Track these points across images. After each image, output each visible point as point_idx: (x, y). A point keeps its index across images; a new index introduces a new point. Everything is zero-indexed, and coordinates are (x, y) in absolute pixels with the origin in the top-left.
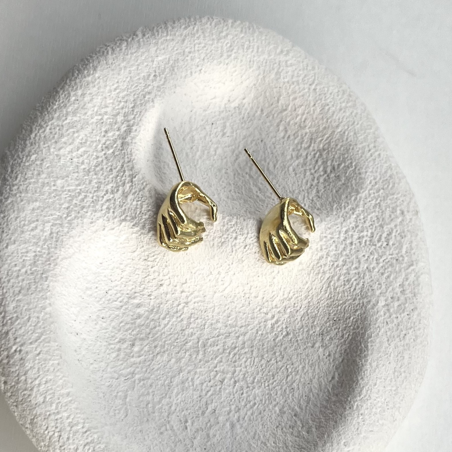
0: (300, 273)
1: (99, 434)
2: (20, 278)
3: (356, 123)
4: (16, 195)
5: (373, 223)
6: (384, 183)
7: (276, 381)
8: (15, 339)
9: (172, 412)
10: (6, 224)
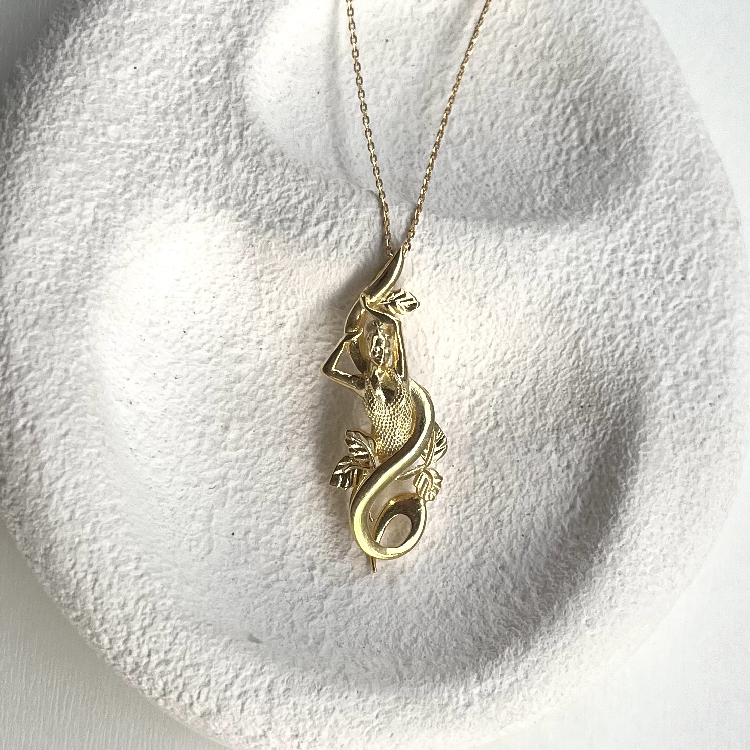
0: (528, 319)
1: (164, 580)
2: (38, 298)
3: (642, 57)
4: (35, 147)
5: (660, 238)
6: (684, 169)
7: (471, 505)
8: (25, 405)
9: (288, 549)
10: (15, 198)
